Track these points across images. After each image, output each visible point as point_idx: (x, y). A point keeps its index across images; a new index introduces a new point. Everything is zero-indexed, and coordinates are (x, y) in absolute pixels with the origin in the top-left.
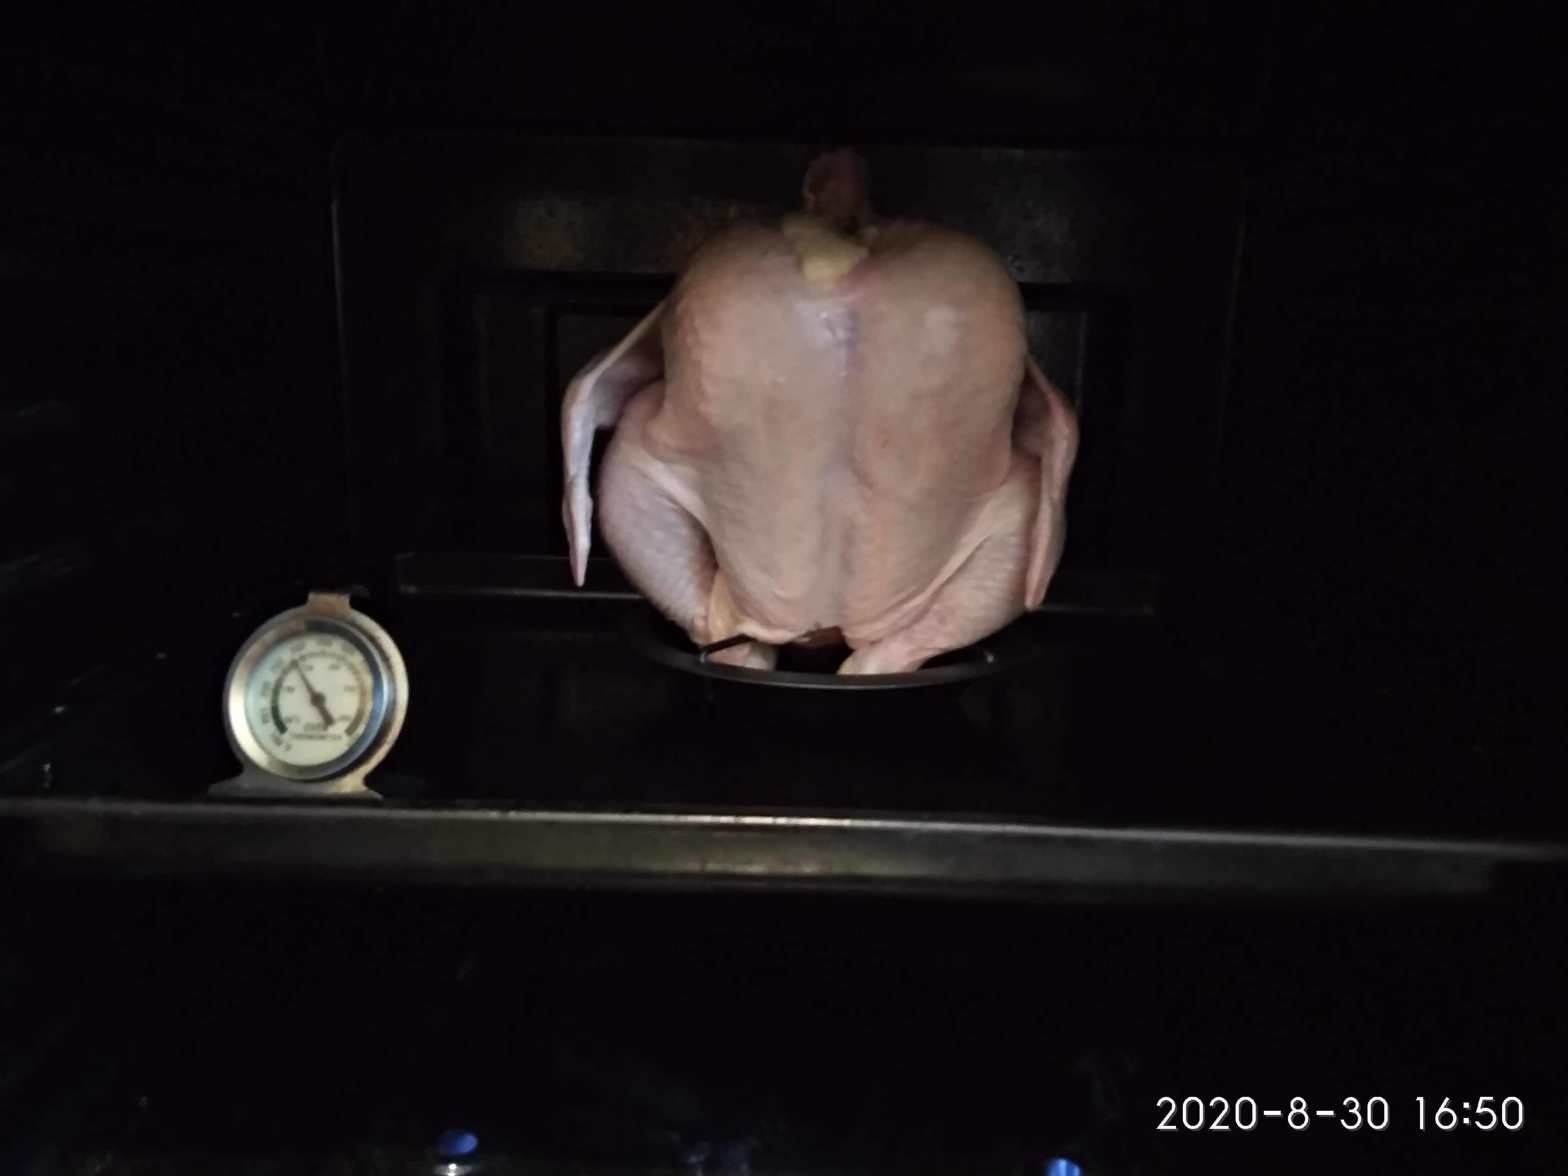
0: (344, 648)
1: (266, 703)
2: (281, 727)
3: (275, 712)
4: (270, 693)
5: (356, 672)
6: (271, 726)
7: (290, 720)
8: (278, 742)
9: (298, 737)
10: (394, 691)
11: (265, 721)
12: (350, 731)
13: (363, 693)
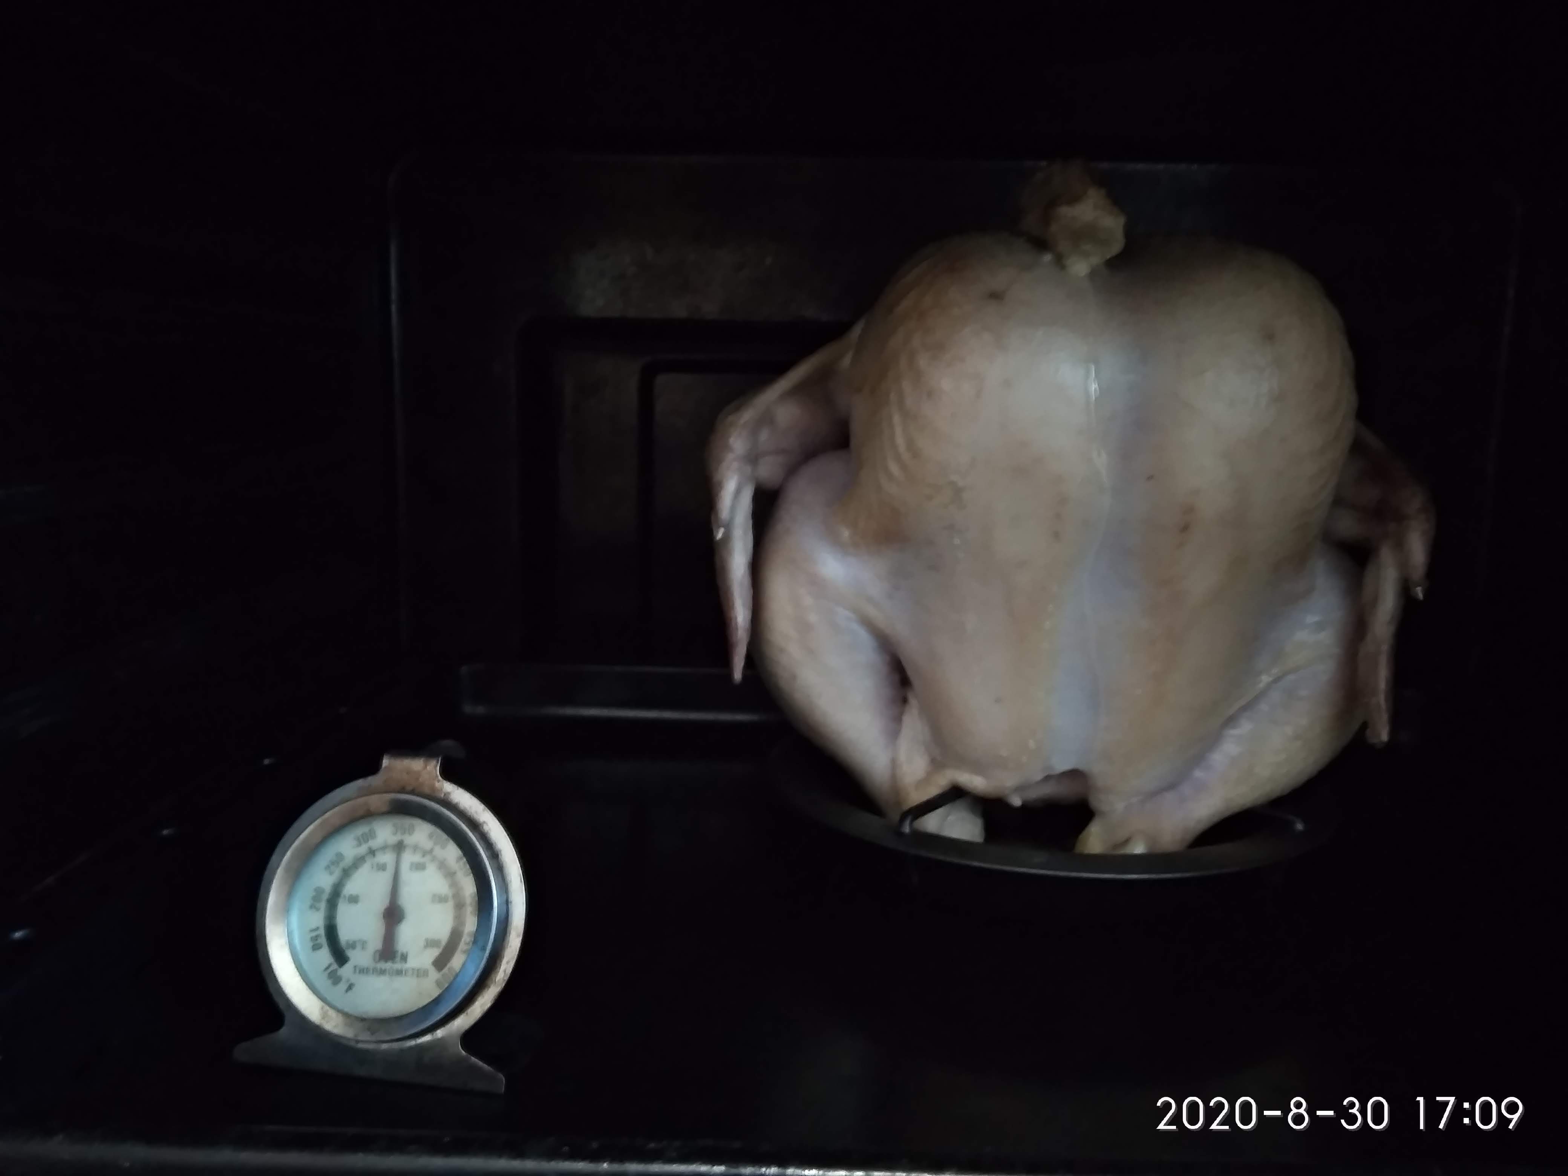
0: (431, 836)
1: (318, 920)
2: (340, 956)
3: (331, 932)
4: (323, 905)
5: (450, 875)
6: (325, 956)
7: (353, 945)
8: (335, 978)
9: (363, 971)
10: (507, 903)
11: (316, 947)
12: (440, 963)
13: (459, 906)
